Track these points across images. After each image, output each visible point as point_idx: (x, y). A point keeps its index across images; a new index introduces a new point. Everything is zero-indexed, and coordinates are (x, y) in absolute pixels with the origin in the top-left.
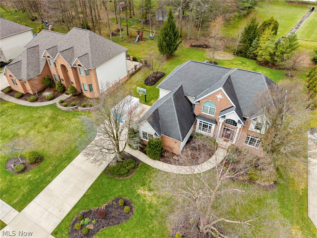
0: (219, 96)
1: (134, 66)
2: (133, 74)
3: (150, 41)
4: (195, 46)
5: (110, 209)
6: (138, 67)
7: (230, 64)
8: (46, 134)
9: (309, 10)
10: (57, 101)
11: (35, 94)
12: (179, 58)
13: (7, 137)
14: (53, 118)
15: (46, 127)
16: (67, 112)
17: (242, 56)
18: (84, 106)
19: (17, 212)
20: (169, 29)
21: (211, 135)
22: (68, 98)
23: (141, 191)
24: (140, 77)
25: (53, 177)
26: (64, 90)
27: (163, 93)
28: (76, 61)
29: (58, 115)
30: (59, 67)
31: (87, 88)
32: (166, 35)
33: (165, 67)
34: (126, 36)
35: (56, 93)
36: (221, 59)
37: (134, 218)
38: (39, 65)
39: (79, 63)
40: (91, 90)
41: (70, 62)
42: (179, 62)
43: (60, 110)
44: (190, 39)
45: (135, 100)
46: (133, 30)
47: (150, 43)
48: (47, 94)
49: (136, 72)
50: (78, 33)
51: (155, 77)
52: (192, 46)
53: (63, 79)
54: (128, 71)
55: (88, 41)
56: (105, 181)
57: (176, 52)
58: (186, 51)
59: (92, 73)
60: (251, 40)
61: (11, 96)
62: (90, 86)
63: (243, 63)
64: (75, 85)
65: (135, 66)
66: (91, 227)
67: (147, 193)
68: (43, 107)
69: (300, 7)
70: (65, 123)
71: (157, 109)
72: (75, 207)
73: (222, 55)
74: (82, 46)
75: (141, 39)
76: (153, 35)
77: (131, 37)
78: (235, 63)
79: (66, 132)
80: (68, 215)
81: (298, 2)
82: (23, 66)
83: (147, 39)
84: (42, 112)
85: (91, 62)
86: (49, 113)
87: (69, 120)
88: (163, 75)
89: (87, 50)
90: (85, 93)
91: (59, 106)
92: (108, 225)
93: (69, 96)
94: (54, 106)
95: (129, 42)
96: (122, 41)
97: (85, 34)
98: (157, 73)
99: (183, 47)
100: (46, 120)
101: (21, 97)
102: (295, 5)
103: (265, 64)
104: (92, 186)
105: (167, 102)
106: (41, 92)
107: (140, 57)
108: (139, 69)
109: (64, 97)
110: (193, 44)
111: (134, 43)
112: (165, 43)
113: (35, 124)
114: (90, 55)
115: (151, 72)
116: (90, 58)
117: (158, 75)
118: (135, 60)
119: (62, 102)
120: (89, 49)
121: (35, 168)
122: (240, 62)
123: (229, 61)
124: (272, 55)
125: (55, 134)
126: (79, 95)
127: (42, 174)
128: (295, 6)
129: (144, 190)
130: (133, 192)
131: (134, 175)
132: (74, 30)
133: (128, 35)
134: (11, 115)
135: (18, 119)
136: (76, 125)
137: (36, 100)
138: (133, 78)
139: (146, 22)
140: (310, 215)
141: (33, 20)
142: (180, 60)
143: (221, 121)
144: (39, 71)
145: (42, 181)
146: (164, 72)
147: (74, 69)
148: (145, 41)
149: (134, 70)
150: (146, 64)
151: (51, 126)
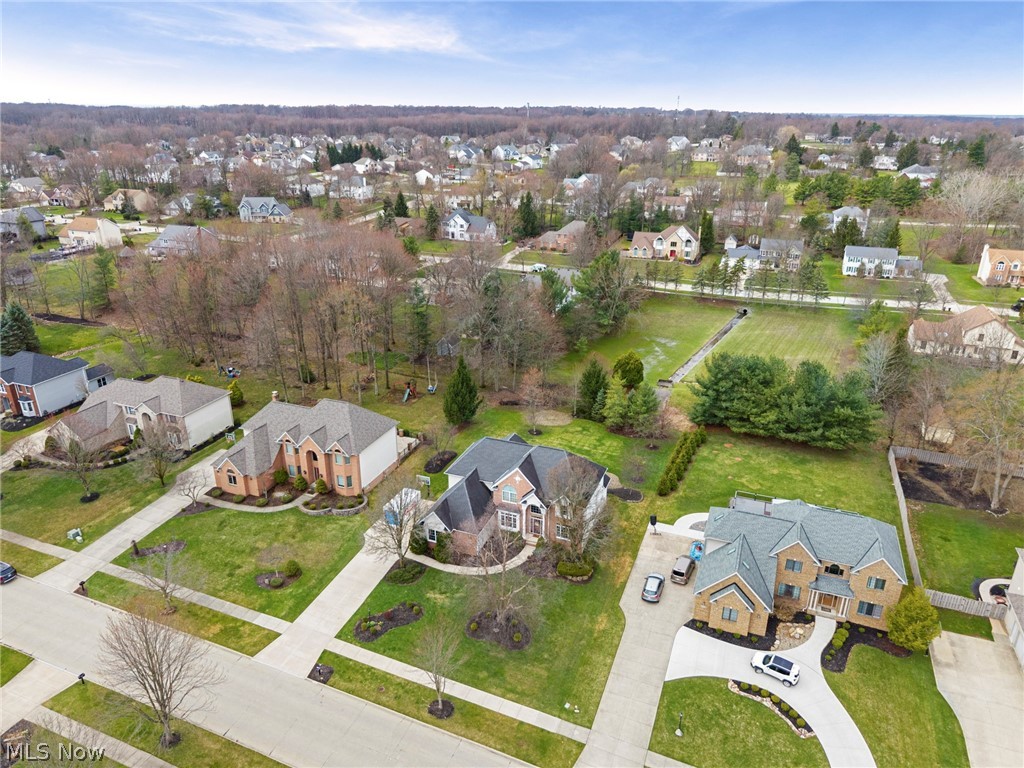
0: (518, 479)
1: (407, 446)
2: (406, 457)
3: (429, 399)
4: (506, 404)
5: (396, 613)
6: (413, 445)
7: (563, 433)
8: (296, 546)
9: (737, 315)
10: (299, 502)
11: (262, 495)
12: (481, 427)
13: (243, 552)
14: (300, 526)
15: (294, 537)
16: (316, 517)
17: (585, 418)
18: (341, 508)
19: (289, 623)
20: (460, 385)
21: (516, 530)
22: (314, 499)
23: (430, 595)
24: (416, 461)
25: (320, 590)
26: (304, 488)
27: (453, 481)
28: (333, 445)
29: (306, 521)
30: (303, 455)
31: (343, 482)
32: (457, 395)
33: (457, 443)
34: (384, 391)
35: (293, 492)
36: (550, 424)
37: (425, 619)
38: (269, 453)
39: (338, 447)
40: (349, 484)
41: (323, 447)
42: (479, 434)
43: (306, 514)
44: (500, 390)
45: (414, 495)
46: (397, 378)
47: (429, 402)
48: (279, 494)
49: (410, 454)
50: (331, 407)
51: (441, 460)
52: (503, 403)
53: (307, 470)
54: (399, 454)
55: (348, 417)
56: (386, 588)
57: (476, 417)
58: (493, 414)
59: (353, 461)
60: (594, 393)
61: (225, 500)
62: (349, 479)
63: (584, 429)
64: (325, 479)
65: (409, 445)
66: (379, 628)
67: (438, 596)
68: (281, 512)
69: (721, 310)
70: (318, 530)
71: (446, 500)
72: (355, 614)
73: (552, 418)
74: (339, 424)
75: (413, 395)
76: (433, 386)
77: (395, 391)
78: (571, 430)
79: (321, 541)
80: (349, 621)
81: (717, 300)
82: (247, 455)
83: (424, 395)
84: (280, 519)
85: (353, 445)
86: (292, 519)
87: (323, 527)
88: (454, 456)
89: (347, 428)
90: (339, 490)
91: (305, 510)
92: (397, 625)
93: (314, 496)
94: (295, 510)
95: (393, 402)
96: (379, 401)
97: (342, 407)
98: (444, 453)
99: (487, 407)
100: (290, 528)
101: (243, 501)
102: (710, 305)
103: (618, 430)
104: (371, 594)
105: (458, 489)
106: (271, 491)
107: (414, 428)
108: (415, 448)
109: (307, 497)
110: (505, 400)
111: (402, 404)
112: (455, 407)
113: (277, 534)
114: (352, 436)
115: (435, 453)
116: (352, 440)
117: (446, 456)
118: (406, 434)
119: (306, 504)
120: (350, 428)
121: (295, 583)
122: (580, 429)
123: (561, 427)
124: (623, 416)
125: (309, 545)
126: (329, 493)
127: (306, 588)
128: (711, 308)
129: (434, 594)
130: (421, 597)
131: (421, 580)
132: (323, 403)
133: (388, 388)
134: (236, 526)
135: (249, 530)
136: (334, 532)
137: (266, 505)
138: (405, 463)
139: (420, 359)
140: (621, 604)
141: (198, 365)
142: (480, 429)
143: (524, 508)
144: (270, 461)
145: (307, 595)
146: (456, 451)
147: (328, 456)
148: (420, 398)
149: (407, 451)
150: (425, 440)
151: (299, 536)
